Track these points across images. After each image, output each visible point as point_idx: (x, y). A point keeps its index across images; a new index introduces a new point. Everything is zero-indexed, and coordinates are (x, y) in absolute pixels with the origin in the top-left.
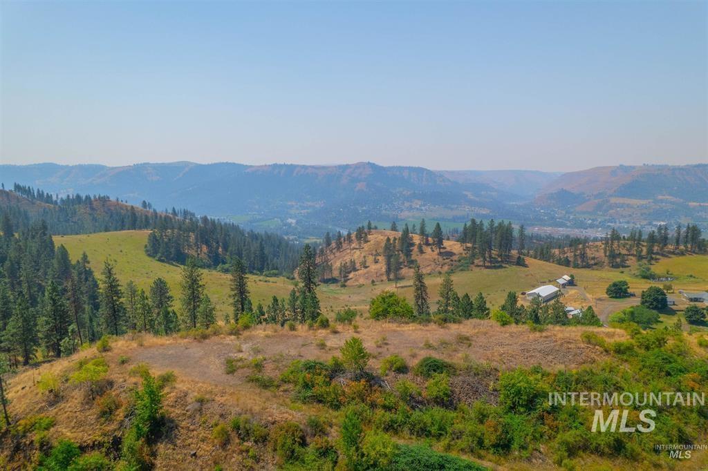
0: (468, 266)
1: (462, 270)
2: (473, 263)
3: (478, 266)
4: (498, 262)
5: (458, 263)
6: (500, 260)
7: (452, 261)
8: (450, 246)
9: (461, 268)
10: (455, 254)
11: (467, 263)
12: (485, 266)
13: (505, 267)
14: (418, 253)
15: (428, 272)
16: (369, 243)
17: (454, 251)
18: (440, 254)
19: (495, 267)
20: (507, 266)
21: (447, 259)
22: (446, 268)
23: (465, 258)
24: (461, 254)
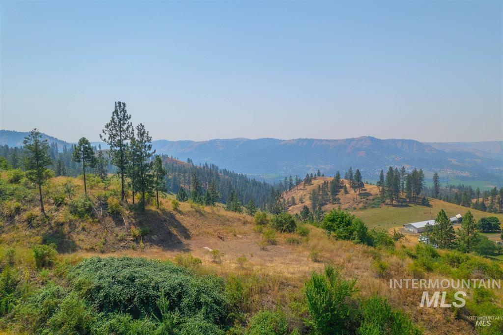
0: (379, 205)
1: (373, 207)
2: (384, 202)
3: (387, 204)
4: (406, 202)
5: (372, 202)
6: (408, 200)
7: (368, 200)
8: (370, 189)
9: (373, 205)
10: (371, 195)
11: (379, 202)
12: (392, 205)
13: (411, 206)
14: (344, 194)
15: (346, 208)
16: (312, 186)
17: (372, 192)
18: (360, 194)
19: (401, 206)
20: (412, 205)
21: (364, 198)
22: (361, 205)
23: (378, 198)
24: (377, 195)
